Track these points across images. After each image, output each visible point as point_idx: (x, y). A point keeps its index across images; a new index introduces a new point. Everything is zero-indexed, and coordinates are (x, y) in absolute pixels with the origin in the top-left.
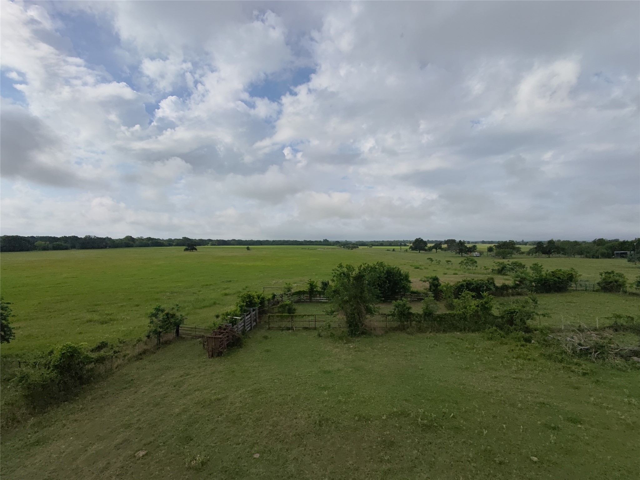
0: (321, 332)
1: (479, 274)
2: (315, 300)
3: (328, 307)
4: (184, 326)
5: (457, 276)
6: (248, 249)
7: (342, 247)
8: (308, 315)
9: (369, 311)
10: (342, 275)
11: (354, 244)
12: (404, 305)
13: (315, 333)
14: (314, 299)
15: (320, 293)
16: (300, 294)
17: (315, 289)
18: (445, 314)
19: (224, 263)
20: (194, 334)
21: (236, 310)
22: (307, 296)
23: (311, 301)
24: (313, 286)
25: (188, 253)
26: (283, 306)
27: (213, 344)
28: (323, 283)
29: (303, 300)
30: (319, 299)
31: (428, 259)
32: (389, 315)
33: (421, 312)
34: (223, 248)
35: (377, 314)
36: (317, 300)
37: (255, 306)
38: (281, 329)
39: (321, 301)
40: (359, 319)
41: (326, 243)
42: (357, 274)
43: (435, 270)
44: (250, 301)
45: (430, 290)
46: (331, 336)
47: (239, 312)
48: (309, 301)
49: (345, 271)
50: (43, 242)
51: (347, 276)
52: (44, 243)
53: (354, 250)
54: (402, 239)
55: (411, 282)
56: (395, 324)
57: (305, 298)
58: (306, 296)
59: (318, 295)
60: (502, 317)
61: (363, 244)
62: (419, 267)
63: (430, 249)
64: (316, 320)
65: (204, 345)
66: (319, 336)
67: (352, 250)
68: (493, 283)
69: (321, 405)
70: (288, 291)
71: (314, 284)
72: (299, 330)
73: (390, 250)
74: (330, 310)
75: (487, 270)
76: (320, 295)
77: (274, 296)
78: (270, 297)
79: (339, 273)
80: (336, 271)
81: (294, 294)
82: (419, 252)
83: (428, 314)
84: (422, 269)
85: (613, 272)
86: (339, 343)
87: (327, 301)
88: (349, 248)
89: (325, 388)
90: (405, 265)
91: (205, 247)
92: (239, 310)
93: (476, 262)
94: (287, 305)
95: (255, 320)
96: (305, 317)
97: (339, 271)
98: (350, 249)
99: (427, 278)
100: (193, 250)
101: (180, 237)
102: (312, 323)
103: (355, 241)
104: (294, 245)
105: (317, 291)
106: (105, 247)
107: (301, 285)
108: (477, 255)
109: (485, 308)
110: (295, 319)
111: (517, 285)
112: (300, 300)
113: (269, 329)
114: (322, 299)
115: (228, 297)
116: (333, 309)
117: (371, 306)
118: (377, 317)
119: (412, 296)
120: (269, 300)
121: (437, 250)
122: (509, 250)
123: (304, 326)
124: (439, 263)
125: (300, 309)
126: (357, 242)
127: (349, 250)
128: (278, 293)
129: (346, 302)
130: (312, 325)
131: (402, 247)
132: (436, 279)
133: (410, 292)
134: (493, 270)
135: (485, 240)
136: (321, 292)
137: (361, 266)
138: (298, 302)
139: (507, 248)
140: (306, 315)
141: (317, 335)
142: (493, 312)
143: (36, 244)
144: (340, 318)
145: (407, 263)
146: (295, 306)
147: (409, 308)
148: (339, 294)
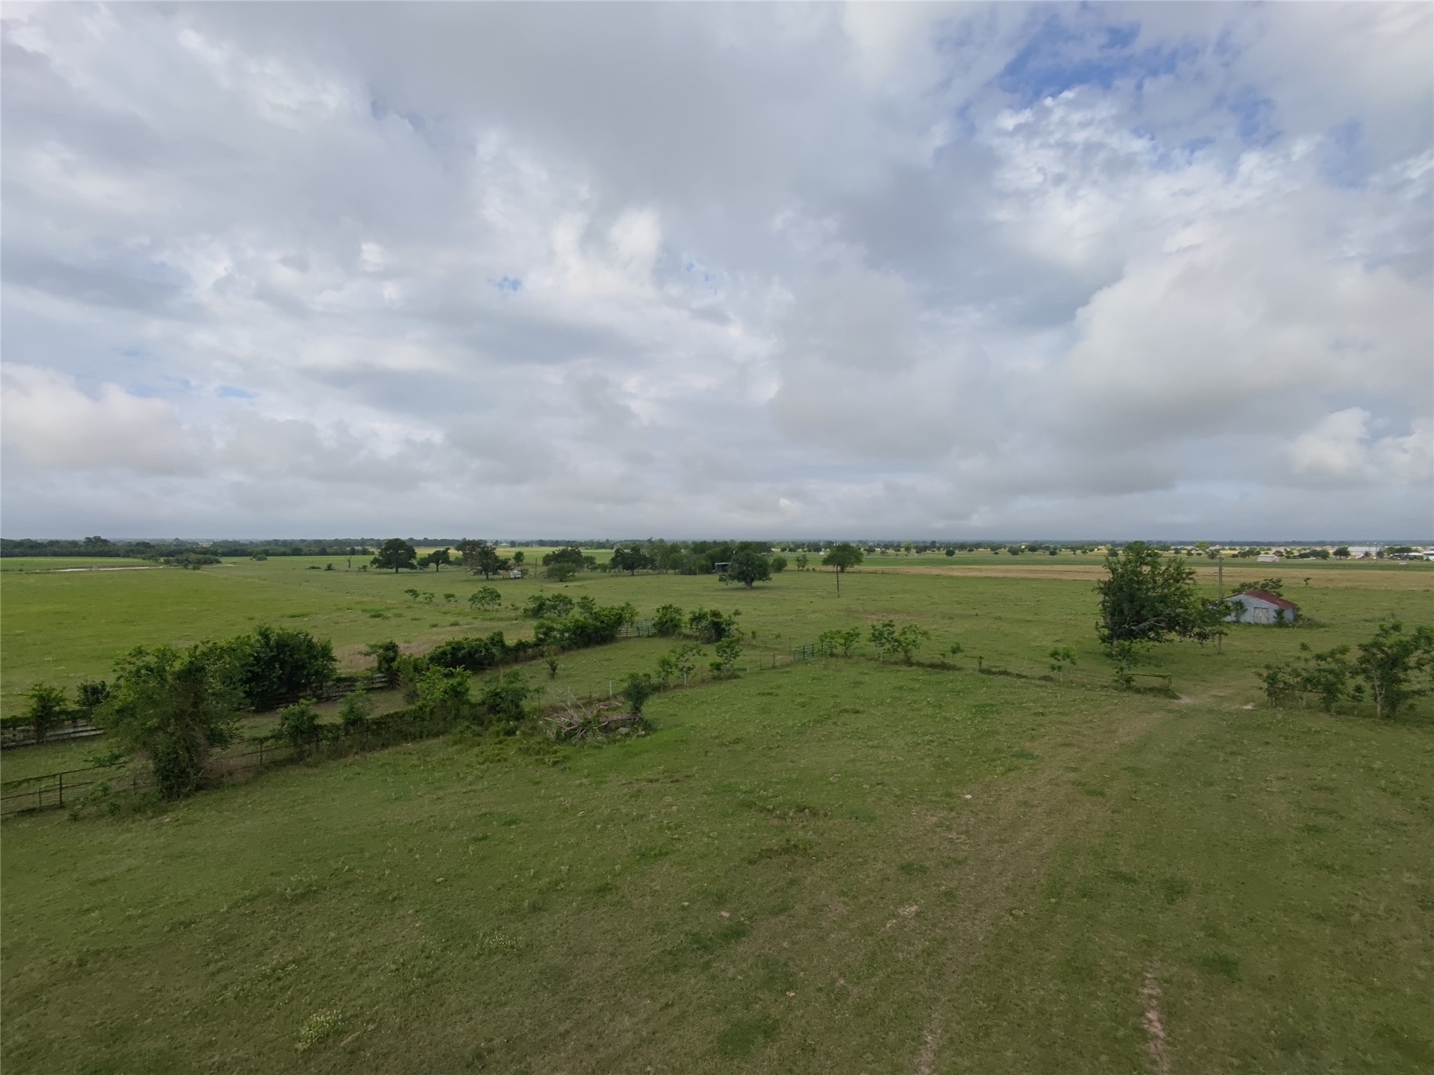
0: (80, 809)
1: (499, 620)
2: (55, 735)
3: (102, 748)
5: (457, 628)
7: (162, 560)
8: (35, 779)
9: (217, 739)
10: (143, 672)
11: (205, 552)
12: (303, 713)
13: (66, 814)
14: (52, 733)
15: (74, 717)
17: (56, 708)
18: (388, 716)
22: (28, 731)
23: (42, 742)
24: (49, 700)
28: (85, 689)
29: (14, 741)
30: (72, 730)
31: (406, 592)
32: (267, 739)
33: (339, 721)
35: (236, 741)
36: (63, 734)
39: (77, 735)
40: (191, 759)
41: (97, 548)
42: (185, 666)
43: (417, 617)
45: (379, 669)
46: (111, 812)
48: (34, 741)
49: (153, 662)
51: (157, 672)
53: (206, 570)
54: (357, 536)
55: (335, 660)
56: (283, 754)
57: (21, 736)
58: (23, 731)
59: (68, 723)
60: (483, 703)
61: (236, 550)
62: (382, 612)
63: (425, 563)
64: (63, 786)
66: (76, 817)
67: (198, 571)
68: (501, 642)
69: (82, 938)
71: (53, 695)
73: (319, 568)
74: (108, 754)
75: (517, 611)
76: (74, 722)
79: (134, 669)
80: (127, 666)
82: (397, 572)
83: (354, 721)
84: (387, 618)
85: (671, 606)
86: (133, 822)
87: (98, 732)
88: (186, 564)
90: (349, 609)
93: (499, 596)
96: (25, 785)
97: (134, 664)
98: (191, 566)
99: (372, 646)
102: (51, 794)
103: (208, 541)
105: (63, 712)
108: (517, 576)
109: (457, 693)
111: (541, 640)
114: (80, 729)
116: (116, 750)
117: (223, 727)
118: (235, 748)
119: (338, 687)
121: (439, 566)
122: (570, 564)
124: (431, 601)
126: (215, 544)
127: (188, 571)
129: (152, 731)
130: (51, 799)
131: (354, 558)
132: (392, 647)
133: (334, 680)
134: (525, 610)
135: (543, 539)
136: (79, 711)
137: (196, 647)
139: (567, 562)
140: (30, 778)
141: (67, 817)
142: (469, 697)
144: (136, 768)
145: (357, 603)
147: (315, 717)
148: (132, 714)
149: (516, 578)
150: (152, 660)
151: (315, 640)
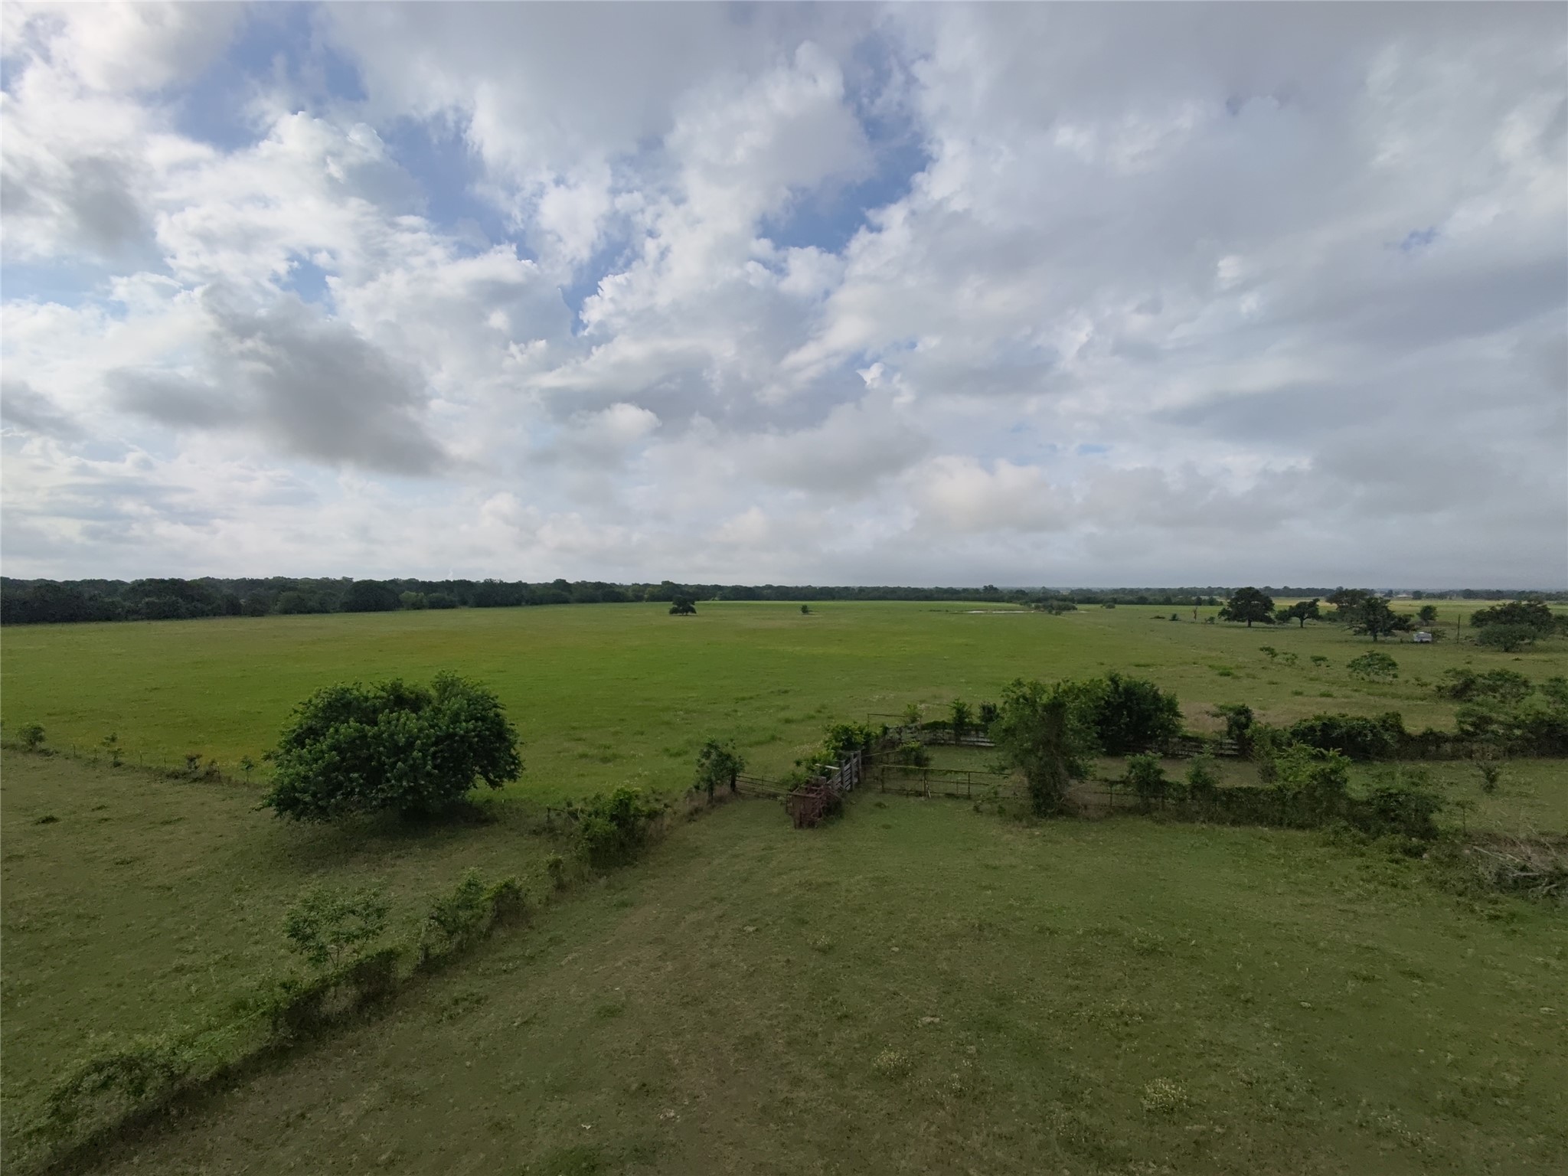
0: (980, 804)
1: (1394, 696)
2: (966, 741)
3: (994, 758)
4: (745, 775)
5: (1329, 700)
6: (805, 610)
7: (1033, 605)
8: (954, 771)
9: (1076, 772)
10: (1021, 700)
11: (1064, 599)
12: (1149, 765)
13: (969, 806)
14: (964, 739)
15: (977, 728)
16: (937, 728)
17: (967, 720)
18: (1240, 789)
19: (760, 648)
20: (759, 789)
21: (829, 755)
22: (951, 734)
23: (958, 744)
24: (963, 713)
25: (678, 619)
26: (907, 752)
27: (802, 807)
28: (984, 708)
29: (943, 740)
30: (975, 740)
31: (1262, 650)
32: (1117, 783)
33: (1186, 782)
34: (748, 606)
35: (1091, 778)
36: (971, 741)
37: (856, 749)
38: (905, 792)
39: (979, 744)
40: (1055, 786)
41: (991, 594)
42: (1050, 700)
43: (1275, 680)
44: (848, 740)
45: (1229, 733)
46: (999, 812)
47: (833, 758)
48: (954, 742)
49: (1028, 693)
50: (412, 593)
51: (1030, 702)
52: (414, 594)
53: (1066, 616)
55: (1181, 716)
56: (1131, 801)
57: (946, 737)
58: (948, 733)
59: (973, 733)
60: (1369, 803)
61: (1088, 598)
62: (1233, 671)
63: (1285, 616)
64: (970, 782)
65: (787, 808)
66: (977, 809)
67: (1058, 617)
68: (1398, 727)
69: (981, 908)
70: (913, 722)
71: (965, 709)
72: (939, 797)
73: (1163, 618)
74: (998, 764)
75: (1424, 688)
76: (977, 733)
77: (886, 730)
78: (879, 731)
79: (1015, 697)
80: (1009, 693)
81: (924, 727)
82: (1249, 626)
83: (1201, 786)
84: (1237, 678)
86: (1014, 826)
87: (992, 745)
88: (1050, 609)
89: (986, 888)
90: (1194, 663)
91: (709, 604)
92: (833, 754)
93: (1394, 665)
94: (913, 749)
95: (857, 774)
96: (949, 774)
97: (1014, 692)
98: (1053, 612)
99: (1221, 707)
100: (687, 612)
101: (657, 581)
102: (963, 786)
103: (1066, 589)
104: (911, 600)
105: (971, 724)
106: (517, 603)
107: (935, 706)
108: (1424, 640)
109: (1331, 782)
110: (930, 777)
111: (1467, 733)
112: (936, 739)
113: (884, 791)
114: (980, 740)
115: (794, 726)
116: (1003, 762)
117: (1080, 762)
118: (1089, 784)
119: (1184, 746)
120: (877, 737)
121: (1305, 622)
122: (1526, 626)
123: (948, 791)
124: (1293, 663)
125: (938, 759)
126: (1072, 592)
127: (1052, 616)
128: (893, 723)
129: (1027, 752)
130: (963, 790)
131: (1200, 608)
132: (1244, 712)
133: (1179, 738)
134: (1440, 688)
136: (980, 725)
137: (1059, 684)
138: (932, 743)
139: (1520, 623)
140: (951, 771)
141: (972, 808)
142: (1347, 791)
143: (404, 596)
144: (1016, 782)
145: (1204, 658)
146: (929, 752)
147: (1160, 772)
148: (1014, 735)
149: (1422, 642)
150: (1026, 691)
151: (1160, 692)
